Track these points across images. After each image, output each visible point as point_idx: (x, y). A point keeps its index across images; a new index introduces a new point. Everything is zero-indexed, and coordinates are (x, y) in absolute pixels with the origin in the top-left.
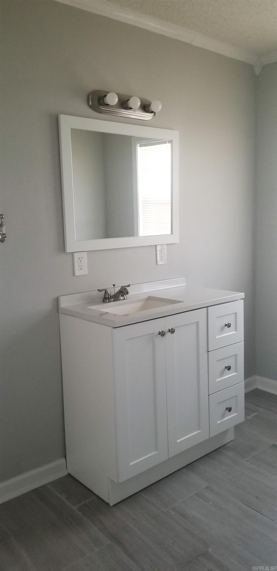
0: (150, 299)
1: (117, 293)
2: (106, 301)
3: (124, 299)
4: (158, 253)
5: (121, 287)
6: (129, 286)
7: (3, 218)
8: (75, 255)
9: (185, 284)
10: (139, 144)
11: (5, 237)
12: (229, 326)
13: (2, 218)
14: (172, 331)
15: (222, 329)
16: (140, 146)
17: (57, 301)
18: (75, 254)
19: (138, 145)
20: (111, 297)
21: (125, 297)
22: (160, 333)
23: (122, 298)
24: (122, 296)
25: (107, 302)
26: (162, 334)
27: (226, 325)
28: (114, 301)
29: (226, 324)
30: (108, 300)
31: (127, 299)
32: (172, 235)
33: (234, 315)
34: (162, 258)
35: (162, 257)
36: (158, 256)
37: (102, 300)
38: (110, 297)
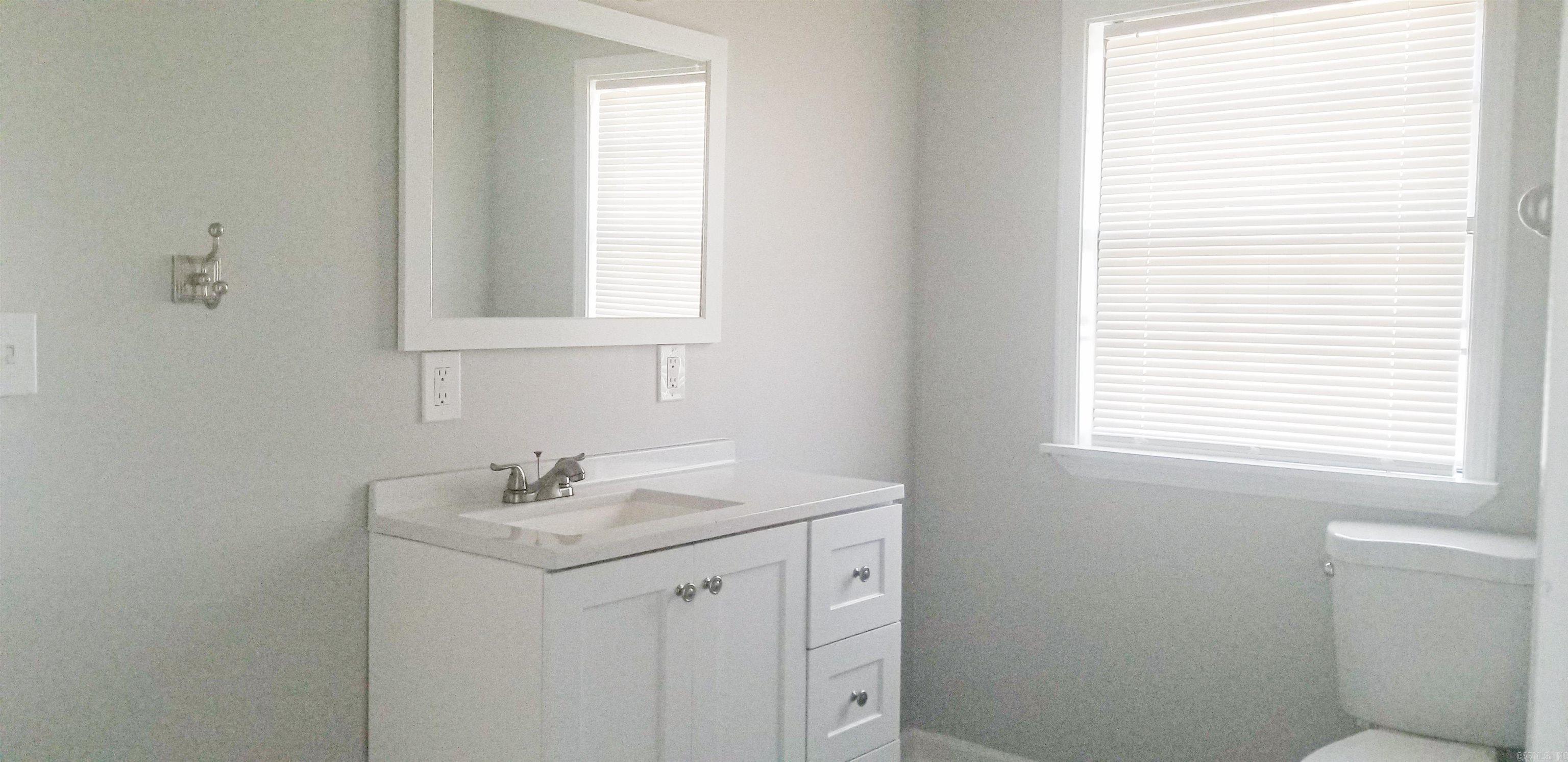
0: (640, 496)
1: (547, 477)
2: (514, 498)
3: (566, 496)
4: (664, 367)
5: (557, 461)
6: (582, 456)
7: (218, 234)
8: (428, 359)
9: (733, 461)
10: (596, 81)
11: (224, 292)
12: (863, 575)
13: (215, 236)
14: (713, 586)
15: (847, 584)
16: (599, 86)
17: (365, 495)
18: (427, 357)
19: (593, 83)
20: (529, 488)
21: (570, 489)
22: (679, 592)
23: (559, 492)
24: (562, 485)
25: (516, 501)
26: (685, 593)
27: (856, 574)
28: (536, 500)
29: (857, 570)
30: (520, 497)
31: (573, 495)
32: (702, 319)
33: (877, 546)
34: (673, 382)
35: (673, 380)
36: (664, 374)
37: (500, 496)
38: (527, 487)
